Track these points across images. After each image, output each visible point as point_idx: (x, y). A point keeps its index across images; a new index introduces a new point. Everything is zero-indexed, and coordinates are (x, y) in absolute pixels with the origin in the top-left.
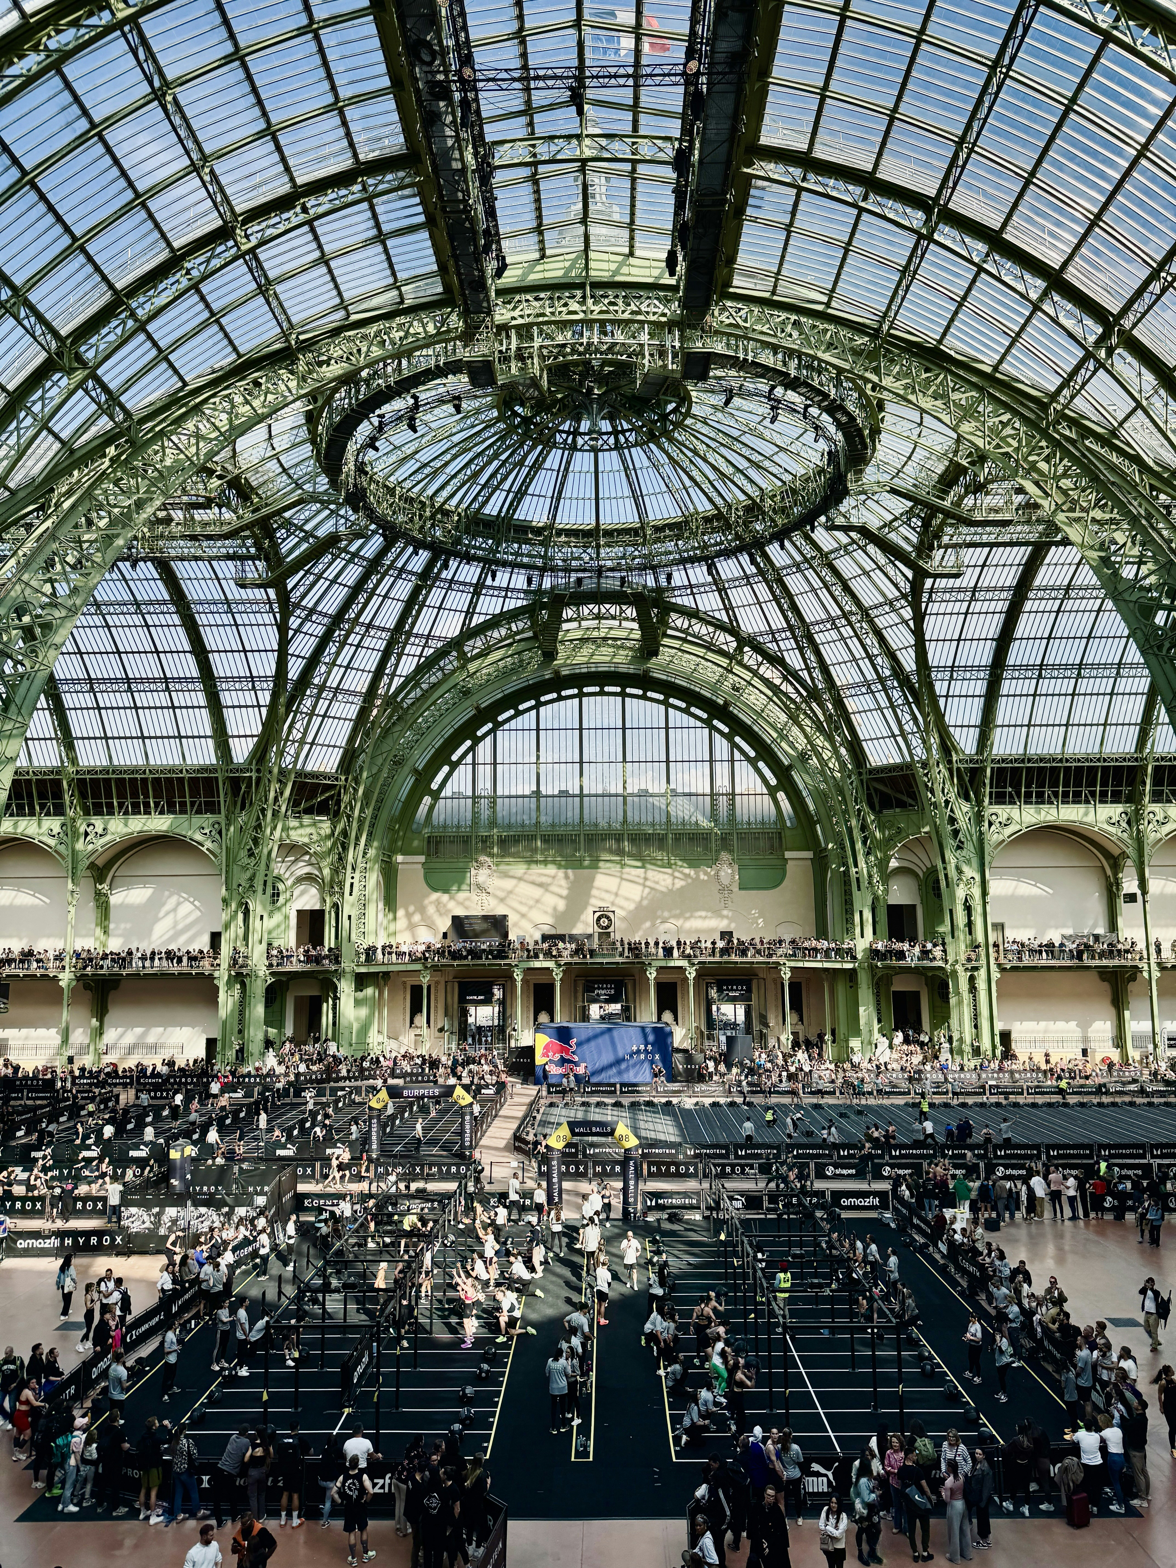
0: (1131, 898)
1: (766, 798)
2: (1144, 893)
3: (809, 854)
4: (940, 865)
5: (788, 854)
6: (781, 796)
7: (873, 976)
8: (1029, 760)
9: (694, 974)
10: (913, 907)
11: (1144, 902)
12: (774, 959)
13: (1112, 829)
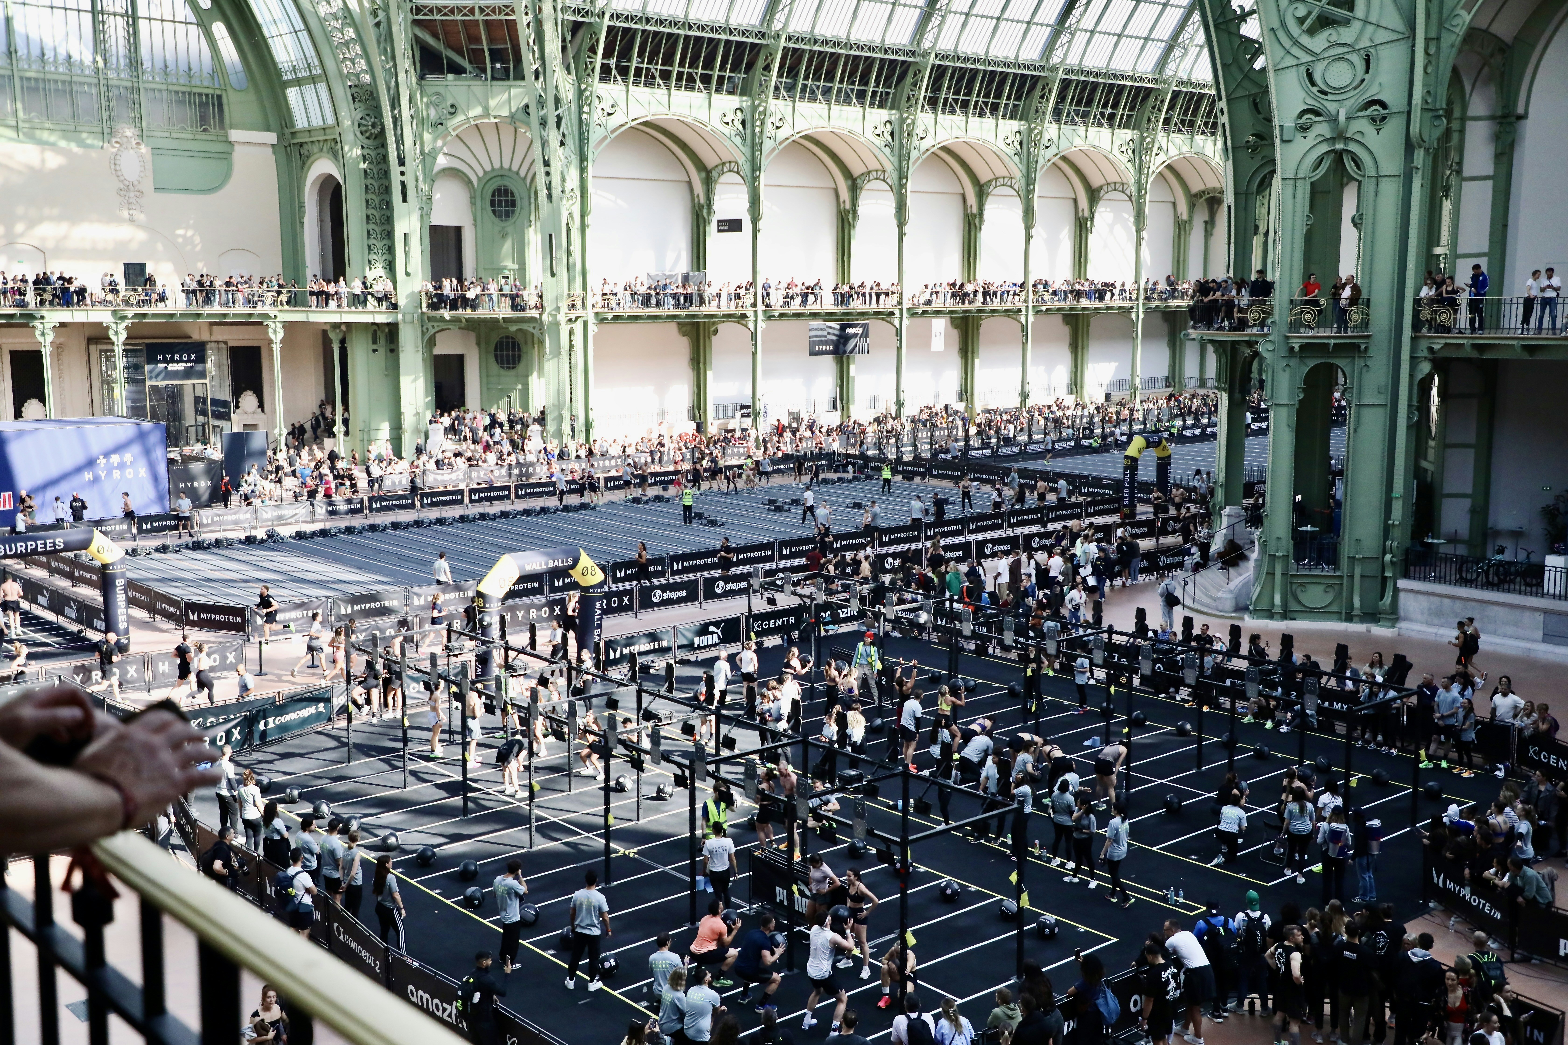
0: (734, 226)
1: (193, 29)
2: (755, 220)
3: (271, 137)
4: (540, 169)
5: (235, 135)
6: (219, 29)
7: (423, 334)
8: (648, 21)
9: (123, 336)
10: (458, 230)
11: (755, 232)
12: (259, 310)
13: (726, 130)
